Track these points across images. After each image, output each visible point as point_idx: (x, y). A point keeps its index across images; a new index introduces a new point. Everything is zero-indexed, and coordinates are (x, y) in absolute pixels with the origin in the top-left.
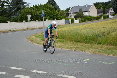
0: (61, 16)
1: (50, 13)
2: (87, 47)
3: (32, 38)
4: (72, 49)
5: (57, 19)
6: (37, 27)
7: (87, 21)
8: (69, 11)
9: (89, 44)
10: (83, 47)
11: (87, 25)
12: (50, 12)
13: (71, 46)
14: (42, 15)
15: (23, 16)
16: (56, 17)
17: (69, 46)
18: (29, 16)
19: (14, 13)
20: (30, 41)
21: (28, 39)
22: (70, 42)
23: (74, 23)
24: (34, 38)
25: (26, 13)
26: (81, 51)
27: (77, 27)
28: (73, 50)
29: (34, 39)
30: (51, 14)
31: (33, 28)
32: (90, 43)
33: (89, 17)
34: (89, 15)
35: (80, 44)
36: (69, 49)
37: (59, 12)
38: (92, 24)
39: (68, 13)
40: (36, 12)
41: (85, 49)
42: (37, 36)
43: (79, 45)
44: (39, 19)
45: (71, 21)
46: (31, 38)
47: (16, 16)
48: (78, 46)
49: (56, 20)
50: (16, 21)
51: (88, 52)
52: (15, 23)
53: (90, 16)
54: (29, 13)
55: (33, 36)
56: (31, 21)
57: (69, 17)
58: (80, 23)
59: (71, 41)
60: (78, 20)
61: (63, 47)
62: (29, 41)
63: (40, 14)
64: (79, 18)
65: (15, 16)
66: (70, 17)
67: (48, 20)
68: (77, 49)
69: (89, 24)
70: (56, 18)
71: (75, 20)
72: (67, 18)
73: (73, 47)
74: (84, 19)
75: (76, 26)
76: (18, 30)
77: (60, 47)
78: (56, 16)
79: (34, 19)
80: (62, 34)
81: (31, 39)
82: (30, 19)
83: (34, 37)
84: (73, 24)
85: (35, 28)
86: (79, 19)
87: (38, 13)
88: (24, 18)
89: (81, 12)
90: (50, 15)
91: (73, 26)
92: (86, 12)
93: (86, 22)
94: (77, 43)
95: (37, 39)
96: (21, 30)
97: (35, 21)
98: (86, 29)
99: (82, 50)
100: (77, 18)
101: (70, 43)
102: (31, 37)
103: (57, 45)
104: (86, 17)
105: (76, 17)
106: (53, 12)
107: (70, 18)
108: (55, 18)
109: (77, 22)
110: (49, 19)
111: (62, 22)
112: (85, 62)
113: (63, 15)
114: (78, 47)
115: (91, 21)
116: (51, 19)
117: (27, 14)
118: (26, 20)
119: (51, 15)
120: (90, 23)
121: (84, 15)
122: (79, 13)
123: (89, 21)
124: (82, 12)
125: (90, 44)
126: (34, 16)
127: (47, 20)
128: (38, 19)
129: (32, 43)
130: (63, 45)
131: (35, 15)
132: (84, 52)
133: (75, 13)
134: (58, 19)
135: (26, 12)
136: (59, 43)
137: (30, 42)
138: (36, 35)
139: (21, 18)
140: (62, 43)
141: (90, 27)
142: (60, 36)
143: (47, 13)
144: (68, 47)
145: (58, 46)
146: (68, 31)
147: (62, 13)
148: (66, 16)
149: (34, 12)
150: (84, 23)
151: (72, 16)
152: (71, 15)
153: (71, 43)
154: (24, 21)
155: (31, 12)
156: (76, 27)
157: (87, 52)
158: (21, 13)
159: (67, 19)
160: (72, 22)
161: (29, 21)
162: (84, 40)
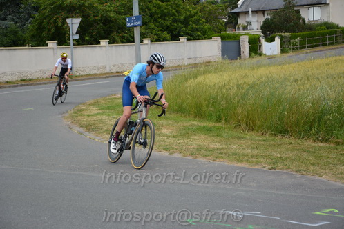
0: (207, 26)
1: (158, 11)
2: (325, 154)
3: (89, 115)
4: (258, 163)
5: (191, 35)
6: (104, 67)
7: (316, 46)
8: (240, 3)
9: (332, 145)
10: (305, 155)
11: (318, 62)
12: (159, 7)
13: (255, 152)
14: (130, 21)
15: (48, 23)
16: (186, 27)
17: (245, 152)
18: (74, 24)
19: (8, 7)
20: (82, 127)
21: (72, 117)
22: (249, 135)
23: (261, 55)
24: (96, 115)
25: (61, 8)
26: (299, 171)
27: (274, 71)
28: (264, 166)
29: (95, 118)
30: (163, 16)
31: (88, 72)
32: (335, 140)
33: (326, 31)
34: (325, 19)
35: (293, 141)
36: (247, 161)
37: (199, 7)
38: (338, 57)
39: (235, 10)
40: (100, 7)
41: (313, 164)
42: (108, 108)
43: (286, 147)
44: (114, 35)
45: (245, 48)
46: (82, 115)
47: (16, 23)
48: (283, 150)
49: (183, 39)
50: (16, 41)
51: (327, 178)
52: (11, 52)
53: (328, 26)
54: (72, 11)
55: (91, 108)
56: (81, 42)
57: (239, 29)
58: (286, 55)
59: (250, 128)
60: (278, 40)
61: (221, 154)
62: (77, 129)
63: (120, 13)
64: (283, 34)
65: (13, 20)
66: (245, 28)
67: (152, 41)
68: (280, 165)
69: (326, 61)
70: (187, 34)
71: (263, 40)
72: (230, 32)
73: (261, 157)
74: (303, 37)
75: (270, 65)
76: (25, 82)
77: (209, 153)
78: (186, 22)
79: (92, 37)
80: (213, 101)
81: (84, 119)
82: (77, 37)
83: (94, 110)
84: (256, 59)
85: (99, 72)
86: (282, 38)
87: (111, 11)
88: (49, 31)
89: (289, 8)
90: (161, 17)
91: (259, 66)
92: (311, 9)
93: (312, 50)
94: (278, 139)
95: (110, 117)
96: (37, 79)
97: (99, 43)
98: (317, 78)
99: (303, 167)
100: (272, 31)
101: (248, 137)
102: (83, 112)
103: (195, 146)
104: (310, 27)
105: (269, 30)
106: (174, 6)
107: (241, 31)
108: (179, 32)
109: (271, 48)
110: (157, 35)
111: (210, 49)
112: (323, 218)
113: (216, 18)
114: (284, 155)
115: (332, 44)
116: (166, 35)
117: (64, 14)
118: (61, 38)
119: (165, 19)
120: (329, 53)
121: (304, 21)
122: (282, 10)
123: (323, 45)
124: (295, 8)
125: (337, 144)
126: (95, 21)
127: (146, 41)
128: (109, 34)
129: (90, 135)
130: (218, 145)
131: (99, 18)
132: (310, 176)
133: (263, 12)
134: (192, 37)
135: (58, 3)
136: (203, 137)
137: (81, 130)
138: (103, 102)
139: (40, 28)
140: (216, 139)
141: (332, 72)
142: (204, 108)
143: (149, 10)
144: (243, 155)
145: (199, 150)
146: (239, 87)
147: (210, 13)
148: (227, 23)
149: (95, 8)
150: (302, 55)
151: (250, 23)
152: (248, 20)
153: (255, 137)
154: (52, 44)
155: (83, 5)
156: (272, 69)
157: (324, 179)
158: (36, 9)
159: (229, 37)
160: (250, 51)
161: (71, 42)
162: (308, 128)
